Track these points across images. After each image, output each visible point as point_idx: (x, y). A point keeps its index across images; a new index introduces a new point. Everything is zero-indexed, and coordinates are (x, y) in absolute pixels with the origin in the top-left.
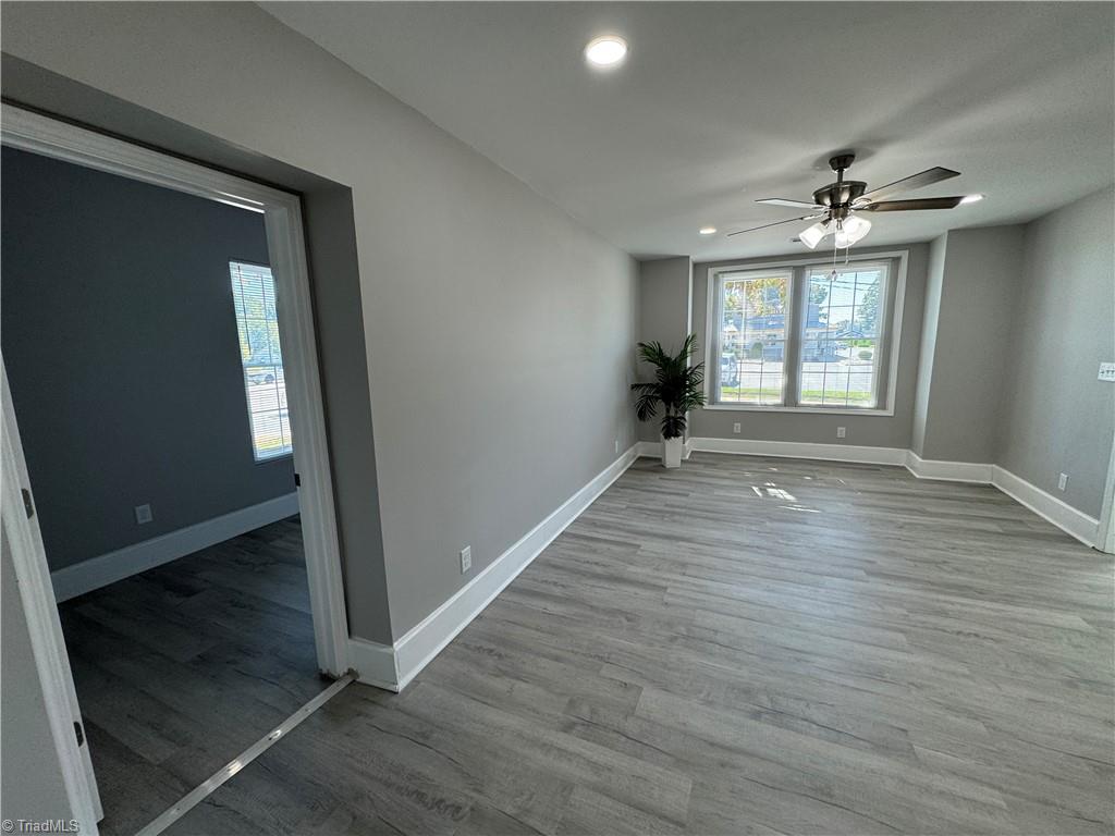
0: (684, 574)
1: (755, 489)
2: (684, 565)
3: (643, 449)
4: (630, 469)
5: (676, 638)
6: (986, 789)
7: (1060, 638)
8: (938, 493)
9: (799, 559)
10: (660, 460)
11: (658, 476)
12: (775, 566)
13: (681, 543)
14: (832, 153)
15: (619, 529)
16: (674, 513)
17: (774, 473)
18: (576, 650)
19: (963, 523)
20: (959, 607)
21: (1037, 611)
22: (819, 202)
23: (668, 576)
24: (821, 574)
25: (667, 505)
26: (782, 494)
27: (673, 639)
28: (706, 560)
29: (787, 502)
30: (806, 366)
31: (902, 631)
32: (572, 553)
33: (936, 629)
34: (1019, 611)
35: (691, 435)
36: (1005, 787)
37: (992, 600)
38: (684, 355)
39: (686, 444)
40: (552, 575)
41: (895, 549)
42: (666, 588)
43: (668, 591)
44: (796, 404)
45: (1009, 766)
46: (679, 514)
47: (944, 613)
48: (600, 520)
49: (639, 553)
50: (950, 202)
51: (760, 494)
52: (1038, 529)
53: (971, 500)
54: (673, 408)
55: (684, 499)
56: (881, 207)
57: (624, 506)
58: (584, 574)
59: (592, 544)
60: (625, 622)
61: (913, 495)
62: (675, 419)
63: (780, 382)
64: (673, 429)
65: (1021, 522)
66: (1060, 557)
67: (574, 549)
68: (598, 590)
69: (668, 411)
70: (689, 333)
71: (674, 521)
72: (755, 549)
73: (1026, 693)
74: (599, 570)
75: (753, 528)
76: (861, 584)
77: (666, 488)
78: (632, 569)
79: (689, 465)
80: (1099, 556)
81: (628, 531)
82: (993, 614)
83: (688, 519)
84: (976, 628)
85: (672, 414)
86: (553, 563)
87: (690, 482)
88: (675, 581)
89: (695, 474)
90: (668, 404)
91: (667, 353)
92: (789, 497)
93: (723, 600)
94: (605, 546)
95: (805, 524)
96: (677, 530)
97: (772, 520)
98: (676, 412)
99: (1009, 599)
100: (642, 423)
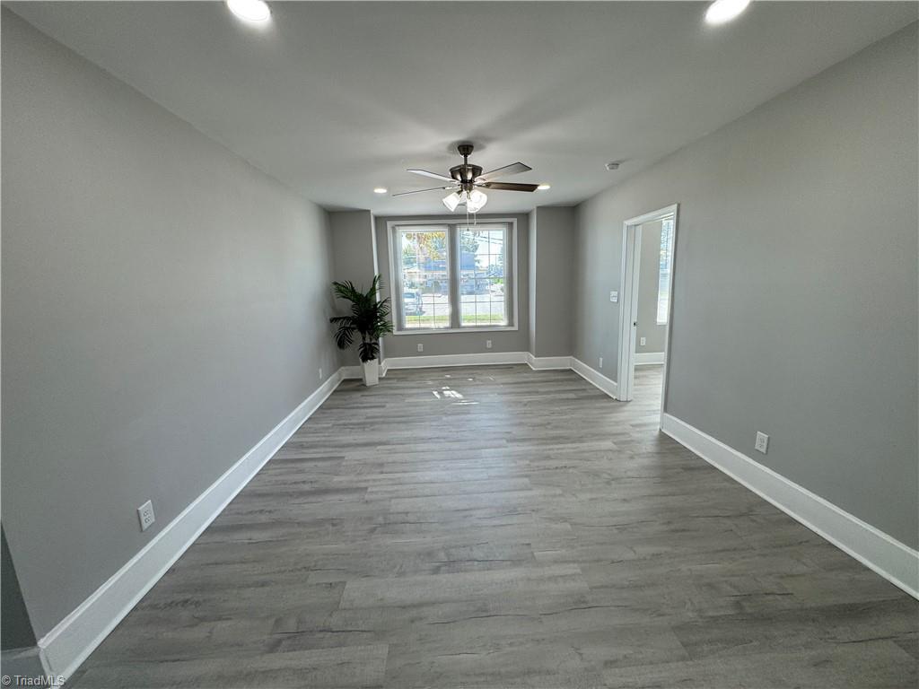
0: (382, 473)
1: (435, 393)
2: (381, 465)
3: (346, 372)
4: (334, 391)
5: (375, 529)
6: (571, 565)
7: (603, 457)
8: (544, 379)
9: (466, 441)
10: (361, 380)
11: (359, 394)
12: (450, 450)
13: (379, 447)
14: (458, 142)
15: (325, 446)
16: (372, 424)
17: (448, 379)
18: (283, 568)
19: (558, 396)
20: (556, 451)
21: (593, 444)
22: (454, 177)
23: (369, 477)
24: (479, 449)
25: (368, 418)
26: (454, 394)
27: (372, 531)
28: (397, 457)
29: (457, 400)
30: (463, 298)
31: (526, 476)
32: (280, 478)
33: (545, 469)
34: (584, 446)
35: (386, 356)
36: (581, 559)
37: (572, 442)
38: (373, 291)
39: (382, 364)
40: (258, 504)
41: (523, 421)
42: (366, 488)
43: (369, 490)
44: (459, 326)
45: (582, 546)
46: (377, 423)
47: (548, 458)
48: (307, 442)
49: (344, 463)
50: (531, 188)
51: (438, 396)
52: (592, 393)
53: (562, 381)
54: (367, 336)
55: (382, 410)
56: (492, 186)
57: (330, 425)
58: (291, 495)
59: (299, 465)
60: (331, 528)
61: (532, 382)
62: (370, 345)
63: (447, 311)
64: (369, 353)
65: (584, 390)
66: (602, 408)
67: (281, 474)
68: (306, 506)
69: (364, 338)
70: (376, 273)
71: (373, 430)
72: (436, 440)
73: (588, 496)
74: (307, 487)
75: (434, 424)
76: (504, 449)
77: (367, 403)
78: (336, 479)
79: (385, 382)
80: (618, 404)
81: (333, 447)
82: (572, 450)
83: (385, 426)
84: (565, 463)
85: (368, 341)
86: (259, 492)
87: (386, 395)
88: (374, 480)
89: (391, 388)
90: (363, 332)
91: (358, 290)
92: (459, 396)
93: (412, 486)
94: (311, 464)
95: (469, 413)
96: (376, 437)
97: (446, 414)
98: (371, 340)
99: (581, 439)
100: (342, 351)
